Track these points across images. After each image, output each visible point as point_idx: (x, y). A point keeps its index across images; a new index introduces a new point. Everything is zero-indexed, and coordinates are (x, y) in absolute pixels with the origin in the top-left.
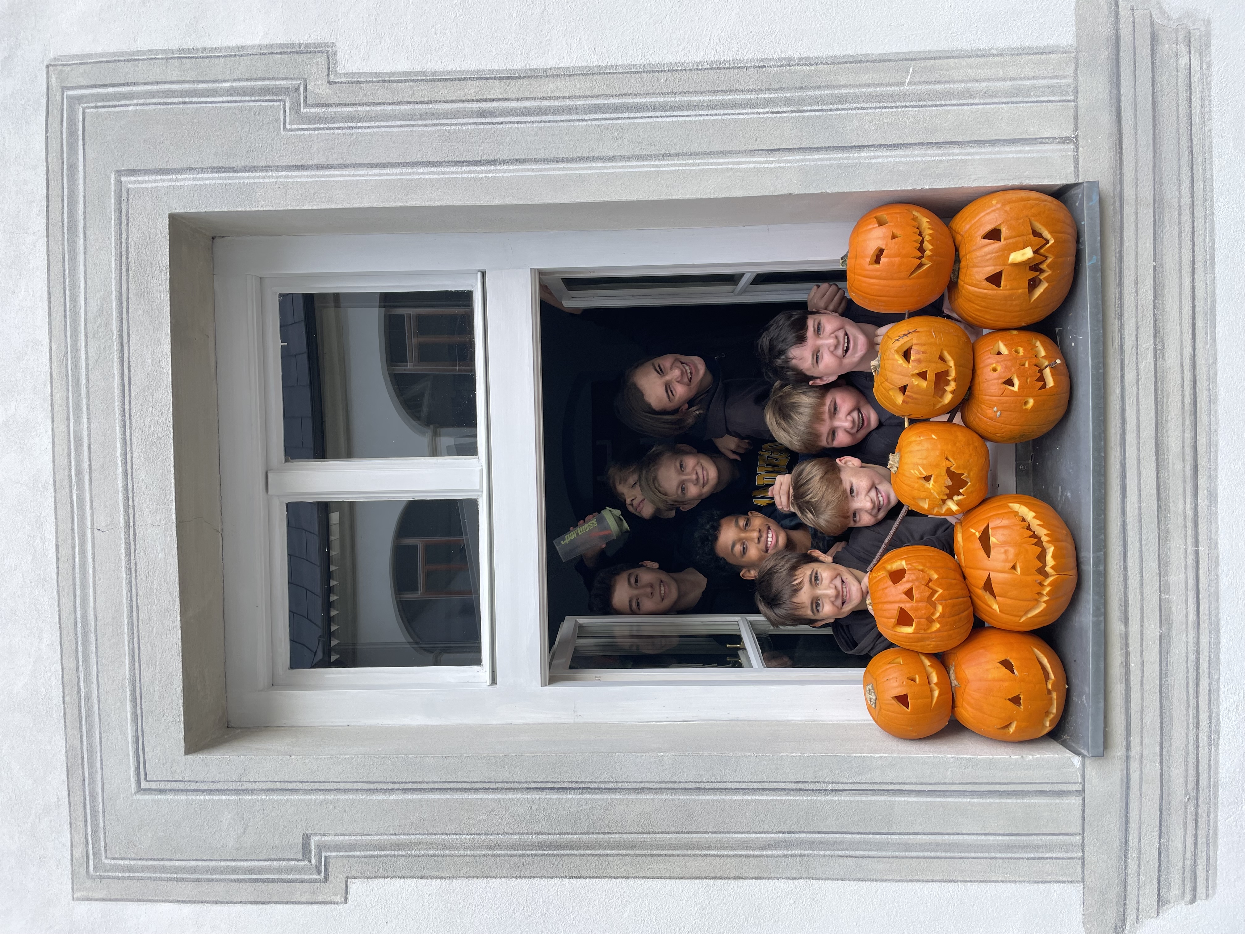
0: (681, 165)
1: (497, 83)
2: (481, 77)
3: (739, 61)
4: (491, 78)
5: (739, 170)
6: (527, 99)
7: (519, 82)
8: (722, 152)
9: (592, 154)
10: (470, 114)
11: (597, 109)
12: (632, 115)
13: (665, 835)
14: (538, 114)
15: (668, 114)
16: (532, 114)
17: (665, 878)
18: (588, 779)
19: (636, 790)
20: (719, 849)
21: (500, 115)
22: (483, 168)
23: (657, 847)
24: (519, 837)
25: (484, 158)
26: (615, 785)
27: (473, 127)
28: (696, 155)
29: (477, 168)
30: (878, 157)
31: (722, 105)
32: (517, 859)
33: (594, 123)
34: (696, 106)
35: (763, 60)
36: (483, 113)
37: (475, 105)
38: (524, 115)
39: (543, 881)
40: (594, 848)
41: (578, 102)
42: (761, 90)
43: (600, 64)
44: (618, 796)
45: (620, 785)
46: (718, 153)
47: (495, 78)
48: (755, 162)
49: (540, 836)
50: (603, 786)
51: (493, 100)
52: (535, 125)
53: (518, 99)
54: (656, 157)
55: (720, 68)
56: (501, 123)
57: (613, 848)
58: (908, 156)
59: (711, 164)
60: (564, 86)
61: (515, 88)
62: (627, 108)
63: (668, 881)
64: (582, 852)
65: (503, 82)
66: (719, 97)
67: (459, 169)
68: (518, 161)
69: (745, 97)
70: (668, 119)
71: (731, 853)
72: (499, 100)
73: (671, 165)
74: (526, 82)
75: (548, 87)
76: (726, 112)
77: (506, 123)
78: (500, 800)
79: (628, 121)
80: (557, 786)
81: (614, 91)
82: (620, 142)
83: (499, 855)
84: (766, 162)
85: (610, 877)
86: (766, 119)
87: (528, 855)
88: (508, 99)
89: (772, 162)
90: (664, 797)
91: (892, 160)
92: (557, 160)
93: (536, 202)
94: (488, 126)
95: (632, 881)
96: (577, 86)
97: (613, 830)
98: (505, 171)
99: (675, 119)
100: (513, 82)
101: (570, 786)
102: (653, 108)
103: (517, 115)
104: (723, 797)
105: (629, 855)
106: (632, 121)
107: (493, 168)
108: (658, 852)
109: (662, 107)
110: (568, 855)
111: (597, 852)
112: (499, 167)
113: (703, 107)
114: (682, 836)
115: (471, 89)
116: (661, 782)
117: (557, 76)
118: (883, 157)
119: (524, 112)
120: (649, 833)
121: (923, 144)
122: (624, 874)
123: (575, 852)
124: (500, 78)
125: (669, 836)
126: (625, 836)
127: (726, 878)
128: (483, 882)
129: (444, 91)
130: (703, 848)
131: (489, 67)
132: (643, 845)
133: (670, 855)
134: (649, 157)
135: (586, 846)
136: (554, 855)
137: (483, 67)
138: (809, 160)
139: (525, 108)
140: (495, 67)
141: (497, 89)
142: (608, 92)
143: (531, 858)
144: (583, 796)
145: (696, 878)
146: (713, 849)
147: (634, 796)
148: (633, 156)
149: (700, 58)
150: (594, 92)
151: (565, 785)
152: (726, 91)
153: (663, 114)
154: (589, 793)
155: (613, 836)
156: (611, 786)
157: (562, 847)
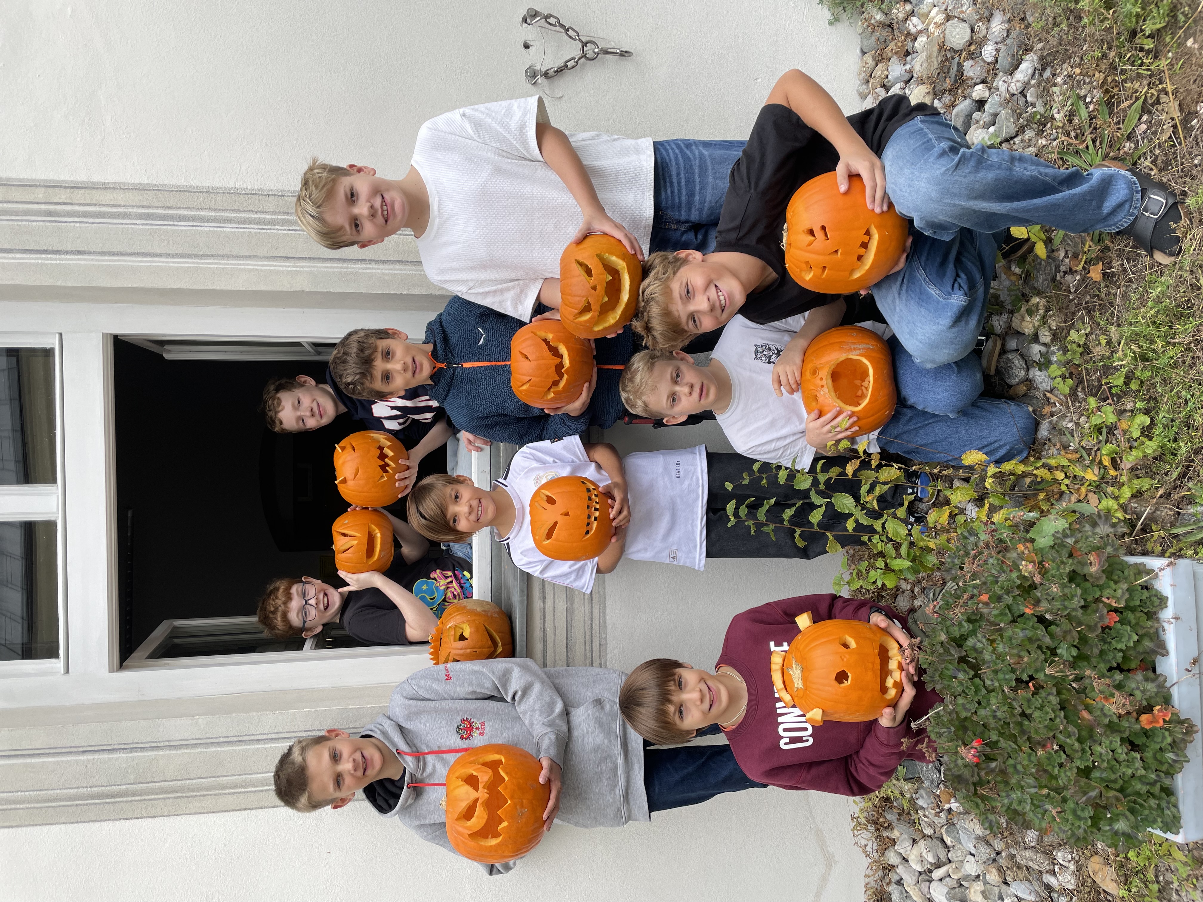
0: (216, 264)
1: (63, 190)
2: (49, 185)
3: (263, 190)
4: (57, 187)
5: (262, 271)
6: (88, 205)
7: (81, 191)
8: (249, 257)
9: (142, 251)
10: (39, 213)
11: (148, 216)
12: (176, 223)
13: (199, 780)
14: (97, 217)
15: (206, 224)
16: (93, 217)
17: (200, 813)
18: (136, 741)
19: (176, 747)
20: (245, 787)
21: (65, 216)
22: (49, 256)
23: (193, 790)
24: (76, 790)
25: (50, 248)
26: (158, 744)
27: (41, 223)
28: (228, 257)
29: (44, 256)
30: (369, 268)
31: (250, 221)
32: (74, 808)
33: (144, 227)
34: (229, 220)
35: (281, 191)
36: (50, 214)
37: (43, 207)
38: (85, 217)
39: (97, 824)
40: (140, 795)
41: (131, 210)
42: (280, 212)
43: (150, 182)
44: (161, 753)
45: (162, 744)
46: (246, 257)
47: (61, 187)
48: (275, 266)
49: (93, 789)
50: (148, 745)
51: (59, 204)
52: (95, 225)
53: (80, 204)
54: (196, 256)
55: (248, 193)
56: (65, 222)
57: (157, 794)
58: (391, 269)
59: (241, 265)
60: (119, 197)
61: (78, 196)
62: (172, 218)
63: (202, 815)
64: (129, 799)
65: (68, 190)
66: (247, 215)
67: (27, 256)
68: (79, 252)
69: (268, 217)
70: (206, 229)
71: (253, 789)
72: (64, 204)
73: (208, 263)
74: (88, 191)
75: (107, 197)
76: (252, 226)
77: (70, 222)
78: (59, 762)
79: (173, 228)
80: (108, 748)
81: (162, 204)
82: (166, 242)
83: (59, 806)
84: (285, 266)
85: (155, 817)
86: (284, 235)
87: (84, 805)
88: (71, 204)
89: (289, 266)
90: (199, 750)
91: (379, 271)
92: (113, 254)
93: (94, 285)
94: (54, 224)
95: (172, 819)
96: (130, 198)
97: (157, 779)
98: (68, 260)
99: (212, 229)
100: (77, 191)
101: (120, 747)
102: (194, 219)
103: (79, 217)
104: (248, 747)
105: (169, 798)
106: (176, 228)
107: (58, 256)
108: (194, 794)
109: (201, 219)
110: (119, 802)
111: (143, 798)
112: (63, 256)
113: (234, 222)
114: (214, 779)
115: (40, 194)
116: (196, 739)
117: (114, 189)
118: (372, 269)
119: (85, 215)
120: (186, 779)
121: (402, 261)
122: (166, 813)
123: (124, 799)
124: (65, 187)
125: (203, 780)
126: (167, 783)
127: (250, 809)
128: (45, 829)
129: (16, 194)
130: (231, 788)
131: (57, 178)
132: (182, 789)
133: (204, 795)
134: (189, 256)
135: (134, 794)
136: (106, 803)
137: (51, 177)
138: (317, 267)
139: (87, 211)
140: (61, 178)
141: (63, 195)
142: (156, 204)
143: (86, 807)
144: (131, 755)
145: (225, 811)
146: (240, 788)
147: (174, 752)
148: (176, 254)
149: (232, 185)
150: (145, 204)
151: (115, 747)
152: (252, 211)
153: (202, 224)
154: (136, 752)
155: (157, 784)
156: (155, 745)
157: (113, 796)
